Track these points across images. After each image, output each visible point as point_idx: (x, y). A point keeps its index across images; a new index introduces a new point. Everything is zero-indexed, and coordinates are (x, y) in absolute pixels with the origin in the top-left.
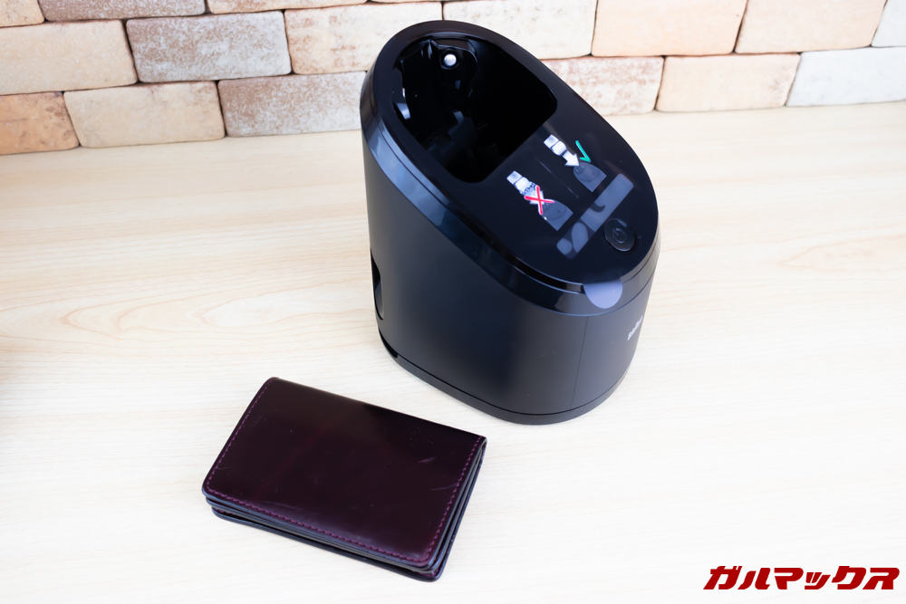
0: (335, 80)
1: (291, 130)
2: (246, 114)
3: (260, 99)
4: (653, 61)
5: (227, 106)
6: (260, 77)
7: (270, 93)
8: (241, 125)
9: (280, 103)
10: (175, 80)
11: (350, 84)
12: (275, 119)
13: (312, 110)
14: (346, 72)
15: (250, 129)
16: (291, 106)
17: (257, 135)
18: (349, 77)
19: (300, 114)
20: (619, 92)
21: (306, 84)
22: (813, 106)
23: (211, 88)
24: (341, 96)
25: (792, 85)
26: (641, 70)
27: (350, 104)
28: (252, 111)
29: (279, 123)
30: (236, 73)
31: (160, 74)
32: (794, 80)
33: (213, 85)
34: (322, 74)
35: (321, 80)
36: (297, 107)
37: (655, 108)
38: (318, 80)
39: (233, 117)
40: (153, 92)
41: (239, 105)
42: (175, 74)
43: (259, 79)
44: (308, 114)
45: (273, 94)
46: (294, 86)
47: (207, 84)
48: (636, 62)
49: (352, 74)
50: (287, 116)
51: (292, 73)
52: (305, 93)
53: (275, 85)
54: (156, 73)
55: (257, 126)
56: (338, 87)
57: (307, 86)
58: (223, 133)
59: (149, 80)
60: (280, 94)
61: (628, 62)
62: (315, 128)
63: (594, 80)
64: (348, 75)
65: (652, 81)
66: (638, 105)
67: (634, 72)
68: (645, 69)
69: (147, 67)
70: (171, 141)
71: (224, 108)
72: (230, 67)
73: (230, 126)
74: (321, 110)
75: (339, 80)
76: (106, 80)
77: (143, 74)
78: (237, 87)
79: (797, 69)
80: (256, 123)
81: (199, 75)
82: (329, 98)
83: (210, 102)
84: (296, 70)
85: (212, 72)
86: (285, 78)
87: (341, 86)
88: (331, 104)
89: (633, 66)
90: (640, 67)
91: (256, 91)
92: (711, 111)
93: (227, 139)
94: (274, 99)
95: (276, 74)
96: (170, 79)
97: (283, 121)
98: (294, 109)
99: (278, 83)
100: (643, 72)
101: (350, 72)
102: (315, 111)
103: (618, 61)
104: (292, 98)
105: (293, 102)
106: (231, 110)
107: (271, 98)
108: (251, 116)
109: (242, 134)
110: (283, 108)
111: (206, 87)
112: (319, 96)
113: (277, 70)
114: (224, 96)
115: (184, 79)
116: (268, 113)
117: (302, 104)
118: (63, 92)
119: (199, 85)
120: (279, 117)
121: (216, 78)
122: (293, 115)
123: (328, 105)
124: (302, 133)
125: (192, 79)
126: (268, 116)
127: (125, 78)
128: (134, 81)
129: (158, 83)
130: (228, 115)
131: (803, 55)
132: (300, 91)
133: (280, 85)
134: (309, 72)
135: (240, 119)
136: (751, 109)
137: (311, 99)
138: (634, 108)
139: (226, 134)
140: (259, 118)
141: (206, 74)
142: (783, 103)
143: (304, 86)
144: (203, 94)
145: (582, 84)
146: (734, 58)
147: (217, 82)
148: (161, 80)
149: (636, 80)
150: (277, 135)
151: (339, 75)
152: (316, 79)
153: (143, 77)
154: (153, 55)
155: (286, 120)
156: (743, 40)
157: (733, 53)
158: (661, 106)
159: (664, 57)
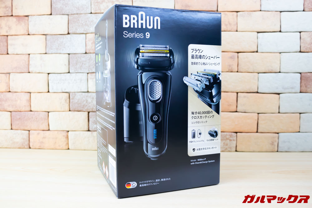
4: (233, 134)
20: (224, 143)
22: (286, 152)
25: (278, 144)
26: (229, 136)
32: (278, 142)
37: (236, 151)
40: (92, 133)
48: (228, 133)
54: (94, 128)
59: (92, 130)
61: (225, 133)
65: (234, 140)
66: (230, 148)
67: (228, 137)
69: (92, 126)
76: (80, 129)
77: (90, 128)
79: (278, 139)
89: (227, 135)
90: (229, 135)
92: (253, 152)
100: (230, 137)
118: (68, 131)
127: (85, 128)
128: (88, 130)
136: (267, 152)
138: (229, 149)
142: (276, 150)
148: (94, 130)
149: (229, 139)
154: (94, 122)
156: (259, 128)
157: (257, 132)
158: (238, 150)
159: (236, 133)
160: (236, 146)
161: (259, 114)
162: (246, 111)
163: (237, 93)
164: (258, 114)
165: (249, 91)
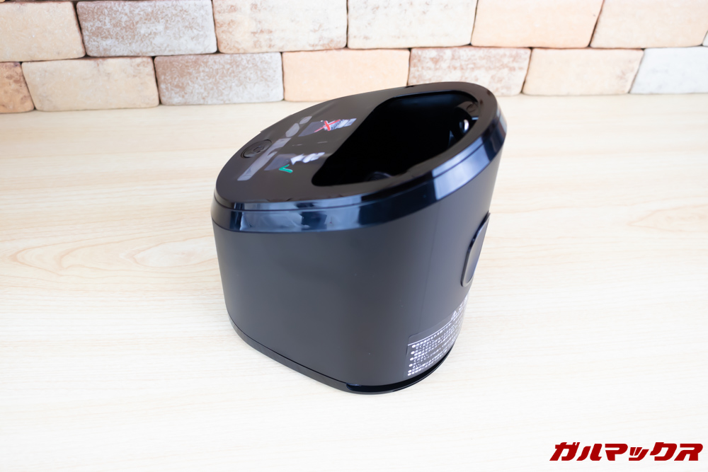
0: (254, 59)
1: (215, 101)
2: (177, 86)
3: (190, 74)
4: (522, 51)
5: (162, 78)
6: (190, 55)
7: (198, 69)
8: (173, 95)
9: (207, 77)
10: (118, 54)
11: (266, 63)
12: (202, 91)
13: (233, 84)
14: (263, 53)
15: (180, 99)
16: (216, 80)
17: (186, 104)
18: (266, 57)
19: (223, 87)
20: (493, 77)
21: (229, 61)
22: (652, 94)
23: (148, 63)
24: (259, 73)
25: (636, 76)
26: (511, 59)
27: (266, 80)
28: (183, 84)
29: (205, 94)
30: (170, 51)
31: (105, 50)
32: (638, 72)
33: (150, 60)
34: (244, 53)
35: (242, 59)
36: (221, 81)
37: (522, 92)
38: (239, 59)
39: (167, 88)
40: (98, 65)
41: (172, 78)
42: (117, 50)
43: (189, 57)
44: (231, 87)
45: (201, 69)
46: (220, 63)
47: (145, 59)
48: (508, 52)
49: (269, 54)
50: (212, 89)
51: (218, 52)
52: (228, 69)
53: (203, 62)
54: (101, 49)
55: (186, 96)
56: (256, 65)
57: (230, 64)
58: (157, 102)
59: (95, 55)
60: (207, 70)
61: (501, 51)
62: (236, 100)
63: (472, 66)
64: (265, 55)
65: (521, 69)
66: (508, 88)
67: (506, 60)
68: (515, 58)
69: (94, 43)
70: (113, 107)
71: (159, 80)
72: (165, 45)
73: (164, 96)
74: (241, 84)
75: (257, 59)
76: (58, 53)
77: (90, 49)
78: (171, 63)
79: (641, 62)
80: (186, 93)
81: (138, 51)
82: (248, 74)
83: (148, 75)
84: (222, 50)
85: (150, 49)
86: (212, 56)
87: (259, 64)
88: (250, 79)
89: (505, 55)
90: (511, 56)
91: (186, 66)
92: (568, 95)
93: (161, 107)
94: (202, 74)
95: (204, 52)
96: (113, 54)
97: (208, 93)
98: (218, 82)
99: (205, 60)
100: (513, 61)
101: (267, 52)
102: (237, 85)
103: (493, 51)
104: (217, 73)
105: (217, 77)
106: (165, 82)
107: (199, 72)
108: (182, 88)
109: (174, 103)
110: (209, 81)
111: (144, 62)
112: (240, 72)
113: (205, 50)
114: (159, 70)
115: (125, 55)
116: (196, 86)
117: (226, 79)
118: (21, 63)
119: (138, 60)
120: (205, 89)
121: (153, 55)
122: (217, 88)
123: (248, 80)
124: (225, 104)
125: (132, 55)
126: (196, 87)
127: (75, 52)
128: (83, 55)
129: (103, 57)
130: (162, 86)
131: (646, 51)
132: (224, 68)
133: (207, 62)
134: (232, 52)
135: (172, 90)
136: (601, 95)
137: (233, 74)
138: (504, 91)
139: (160, 103)
140: (189, 89)
141: (144, 50)
142: (627, 90)
143: (228, 63)
144: (141, 67)
145: (462, 69)
146: (589, 51)
147: (153, 58)
148: (105, 56)
149: (507, 67)
150: (203, 104)
151: (257, 55)
152: (238, 58)
153: (91, 52)
154: (99, 33)
155: (211, 92)
156: (596, 37)
157: (589, 47)
158: (526, 90)
159: (531, 48)
160: (525, 82)
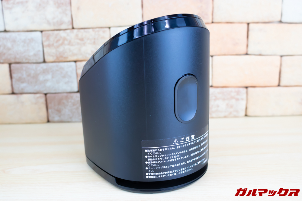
1: (76, 120)
3: (64, 103)
4: (241, 89)
5: (49, 106)
6: (65, 93)
7: (68, 100)
8: (55, 115)
9: (72, 105)
15: (58, 118)
17: (61, 122)
20: (227, 105)
28: (60, 109)
29: (71, 115)
30: (54, 90)
31: (22, 89)
33: (44, 96)
37: (246, 115)
39: (52, 112)
40: (18, 97)
41: (54, 106)
42: (28, 90)
48: (233, 89)
53: (71, 97)
55: (62, 116)
58: (46, 120)
59: (17, 92)
60: (72, 101)
61: (229, 89)
63: (214, 98)
65: (242, 99)
66: (237, 111)
67: (233, 94)
69: (17, 85)
72: (52, 87)
77: (15, 89)
78: (54, 97)
81: (38, 90)
83: (42, 103)
85: (44, 89)
86: (75, 94)
89: (232, 91)
90: (235, 92)
91: (62, 99)
92: (273, 116)
93: (49, 124)
94: (70, 103)
95: (71, 92)
100: (237, 94)
103: (225, 89)
107: (68, 102)
108: (59, 111)
109: (55, 121)
111: (41, 96)
114: (48, 101)
116: (67, 110)
119: (38, 95)
121: (45, 92)
125: (35, 92)
127: (7, 90)
128: (11, 92)
129: (22, 93)
130: (50, 111)
133: (73, 97)
135: (55, 112)
138: (235, 114)
140: (63, 112)
141: (41, 90)
144: (39, 99)
146: (279, 88)
147: (46, 94)
149: (235, 98)
153: (15, 91)
154: (20, 80)
156: (282, 79)
157: (279, 85)
158: (248, 114)
159: (247, 88)
160: (246, 109)
161: (284, 58)
162: (263, 53)
163: (248, 24)
164: (281, 56)
165: (267, 20)
